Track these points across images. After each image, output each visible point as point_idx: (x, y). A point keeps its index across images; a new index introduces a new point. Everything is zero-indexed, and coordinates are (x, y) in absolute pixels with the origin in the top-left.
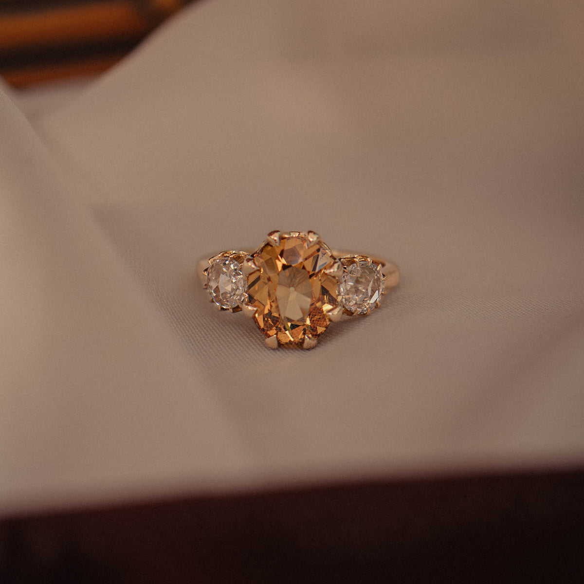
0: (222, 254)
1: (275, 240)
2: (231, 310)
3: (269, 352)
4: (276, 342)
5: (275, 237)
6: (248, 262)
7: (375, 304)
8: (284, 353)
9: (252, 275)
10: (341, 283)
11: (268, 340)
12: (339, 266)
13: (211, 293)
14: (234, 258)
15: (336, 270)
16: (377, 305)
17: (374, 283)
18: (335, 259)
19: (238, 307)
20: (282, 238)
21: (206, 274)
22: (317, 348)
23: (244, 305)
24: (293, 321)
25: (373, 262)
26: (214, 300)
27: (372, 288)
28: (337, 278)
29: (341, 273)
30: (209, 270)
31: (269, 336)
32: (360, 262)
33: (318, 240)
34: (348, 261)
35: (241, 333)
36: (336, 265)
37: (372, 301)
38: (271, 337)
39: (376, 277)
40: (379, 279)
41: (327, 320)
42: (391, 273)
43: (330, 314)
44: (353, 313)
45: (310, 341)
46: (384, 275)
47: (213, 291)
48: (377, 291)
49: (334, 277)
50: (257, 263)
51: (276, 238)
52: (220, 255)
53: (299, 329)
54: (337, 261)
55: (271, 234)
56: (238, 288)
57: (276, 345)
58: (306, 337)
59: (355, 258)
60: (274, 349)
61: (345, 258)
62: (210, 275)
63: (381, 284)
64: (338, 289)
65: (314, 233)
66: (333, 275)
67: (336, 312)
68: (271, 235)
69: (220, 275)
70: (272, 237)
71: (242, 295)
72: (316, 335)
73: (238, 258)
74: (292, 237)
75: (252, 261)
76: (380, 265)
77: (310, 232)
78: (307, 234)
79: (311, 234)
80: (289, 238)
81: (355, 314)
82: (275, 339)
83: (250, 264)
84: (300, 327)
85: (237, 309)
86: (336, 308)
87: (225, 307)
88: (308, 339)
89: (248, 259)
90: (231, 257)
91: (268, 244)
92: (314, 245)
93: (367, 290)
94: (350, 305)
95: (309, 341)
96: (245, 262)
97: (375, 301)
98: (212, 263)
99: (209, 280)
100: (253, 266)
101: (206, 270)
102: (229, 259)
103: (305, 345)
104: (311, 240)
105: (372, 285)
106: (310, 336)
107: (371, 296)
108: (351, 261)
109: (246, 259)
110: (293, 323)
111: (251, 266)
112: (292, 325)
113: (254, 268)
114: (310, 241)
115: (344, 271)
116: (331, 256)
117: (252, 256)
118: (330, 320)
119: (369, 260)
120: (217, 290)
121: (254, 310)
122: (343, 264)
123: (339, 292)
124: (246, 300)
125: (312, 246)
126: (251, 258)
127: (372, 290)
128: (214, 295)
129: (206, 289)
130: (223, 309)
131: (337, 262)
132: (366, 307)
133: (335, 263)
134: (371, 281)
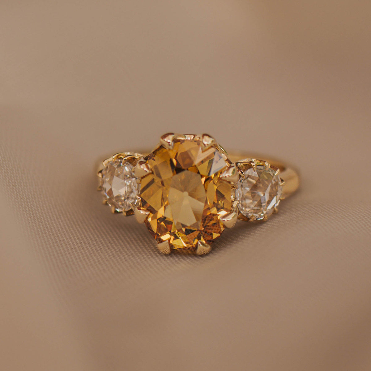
0: (116, 155)
1: (169, 143)
2: (125, 214)
3: (161, 258)
4: (168, 248)
5: (169, 139)
6: (140, 165)
7: (273, 210)
8: (177, 260)
9: (145, 179)
10: (237, 188)
11: (160, 246)
12: (234, 170)
13: (105, 196)
14: (128, 160)
15: (231, 174)
16: (274, 211)
17: (272, 187)
18: (231, 163)
19: (131, 210)
20: (175, 141)
21: (100, 175)
22: (211, 255)
23: (136, 209)
24: (187, 226)
25: (271, 167)
26: (108, 203)
27: (270, 193)
28: (232, 183)
29: (236, 178)
30: (104, 172)
31: (161, 241)
32: (258, 167)
33: (214, 143)
34: (245, 165)
35: (135, 236)
36: (231, 170)
37: (270, 207)
38: (164, 242)
39: (274, 182)
40: (277, 184)
41: (222, 226)
42: (290, 178)
43: (225, 219)
44: (249, 219)
45: (204, 247)
46: (282, 181)
47: (106, 194)
48: (275, 197)
49: (229, 182)
50: (149, 166)
51: (169, 141)
52: (114, 157)
53: (193, 234)
54: (232, 165)
55: (164, 136)
56: (132, 192)
57: (168, 250)
58: (199, 243)
59: (252, 162)
60: (166, 255)
61: (241, 163)
62: (104, 177)
63: (279, 189)
64: (234, 194)
65: (210, 136)
66: (228, 180)
67: (230, 218)
68: (165, 138)
69: (113, 177)
70: (166, 140)
71: (136, 198)
72: (210, 241)
73: (132, 161)
74: (187, 140)
75: (145, 164)
76: (278, 170)
77: (204, 135)
78: (201, 137)
79: (206, 137)
80: (183, 141)
81: (251, 220)
82: (168, 244)
83: (143, 167)
84: (195, 232)
85: (130, 213)
86: (230, 214)
87: (118, 210)
88: (201, 245)
89: (141, 162)
90: (125, 159)
91: (162, 147)
92: (209, 148)
93: (264, 195)
94: (247, 211)
95: (202, 246)
96: (138, 164)
97: (273, 207)
98: (106, 165)
99: (103, 182)
100: (146, 169)
101: (101, 172)
102: (123, 161)
103: (198, 252)
104: (205, 143)
105: (270, 190)
106: (204, 242)
107: (269, 203)
108: (248, 166)
109: (138, 162)
110: (187, 228)
111: (144, 169)
112: (186, 230)
113: (146, 171)
114: (205, 145)
115: (240, 176)
116: (227, 160)
117: (146, 159)
118: (224, 226)
119: (267, 164)
120: (110, 193)
121: (146, 214)
122: (239, 168)
123: (235, 197)
124: (140, 204)
125: (206, 150)
126: (144, 161)
127: (270, 196)
128: (108, 197)
129: (101, 191)
130: (116, 212)
131: (233, 167)
132: (263, 213)
133: (230, 167)
134: (268, 186)
